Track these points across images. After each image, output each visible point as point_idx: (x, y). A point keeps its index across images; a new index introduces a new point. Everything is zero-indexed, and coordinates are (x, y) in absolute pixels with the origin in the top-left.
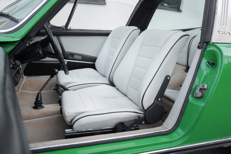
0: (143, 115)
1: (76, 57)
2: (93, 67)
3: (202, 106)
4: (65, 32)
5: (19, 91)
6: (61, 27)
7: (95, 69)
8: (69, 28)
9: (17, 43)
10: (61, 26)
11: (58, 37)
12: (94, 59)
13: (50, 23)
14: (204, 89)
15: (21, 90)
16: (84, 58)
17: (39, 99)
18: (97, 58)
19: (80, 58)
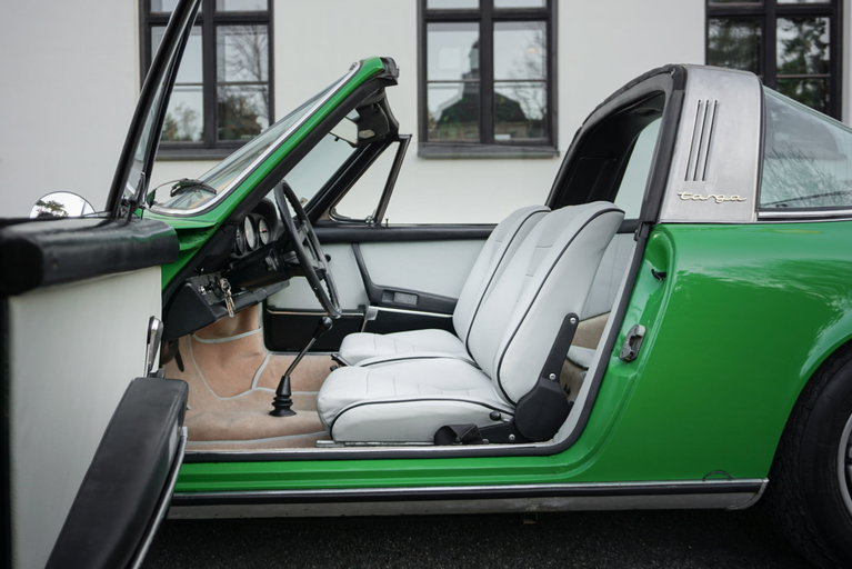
0: (511, 417)
1: (401, 298)
2: (448, 326)
3: (631, 376)
4: (375, 233)
5: (251, 387)
6: (364, 221)
7: (452, 330)
8: (384, 222)
9: (210, 233)
10: (364, 218)
11: (355, 246)
12: (449, 306)
13: (335, 212)
14: (639, 337)
15: (258, 386)
16: (424, 301)
17: (284, 392)
18: (457, 300)
19: (413, 301)
